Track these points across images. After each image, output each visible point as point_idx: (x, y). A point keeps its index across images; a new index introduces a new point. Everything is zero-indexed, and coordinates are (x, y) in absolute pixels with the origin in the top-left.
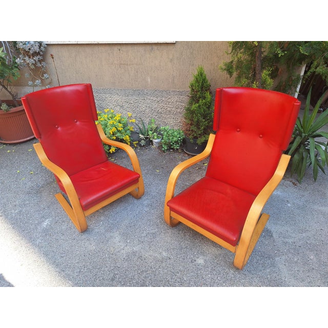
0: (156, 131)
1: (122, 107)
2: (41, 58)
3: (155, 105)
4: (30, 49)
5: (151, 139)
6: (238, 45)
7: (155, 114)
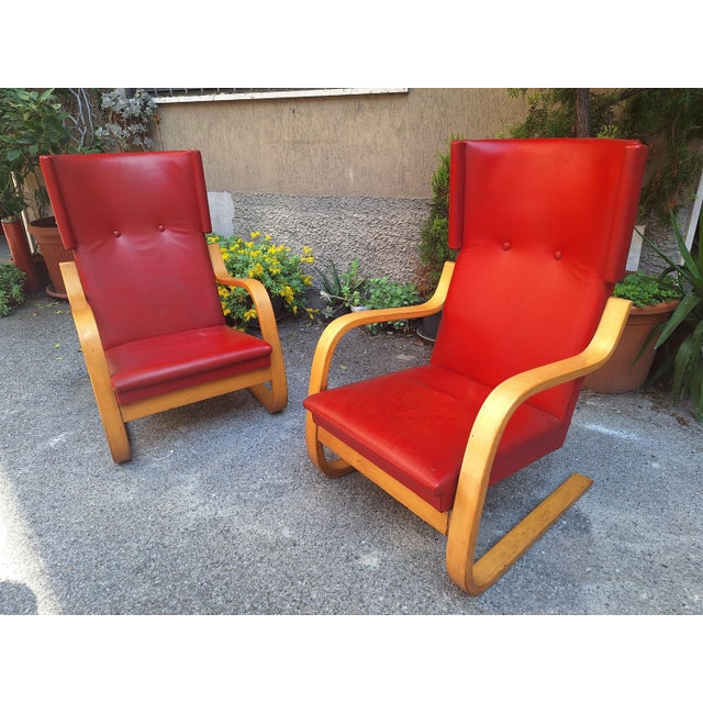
2: (143, 129)
3: (362, 232)
4: (122, 110)
5: (347, 305)
7: (362, 251)
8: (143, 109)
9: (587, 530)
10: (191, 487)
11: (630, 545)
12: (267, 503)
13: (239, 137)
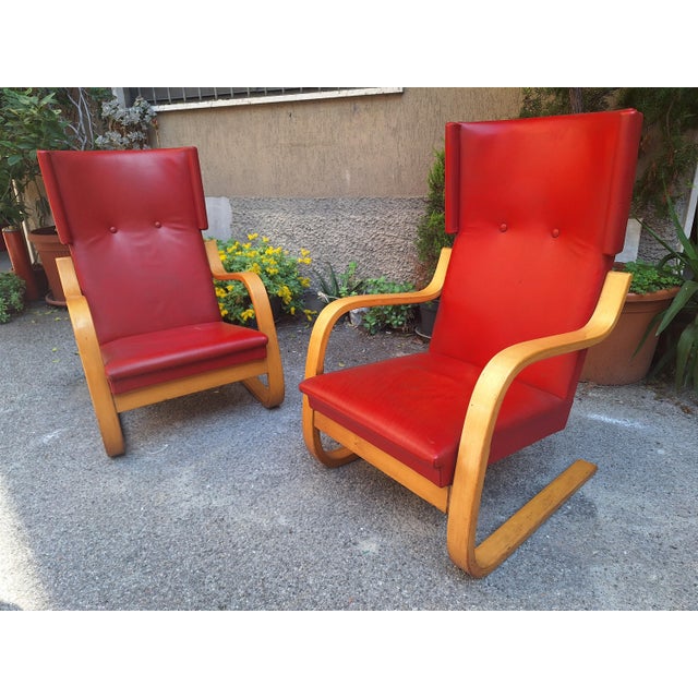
0: (357, 289)
8: (142, 117)
9: (592, 514)
10: (185, 479)
11: (638, 528)
12: (263, 493)
13: (237, 142)
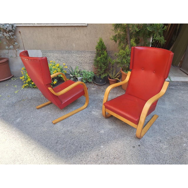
0: (79, 73)
1: (60, 60)
2: (13, 33)
3: (78, 59)
4: (6, 29)
5: (77, 77)
6: (117, 26)
7: (78, 64)
8: (12, 28)
12: (77, 125)
13: (42, 35)
